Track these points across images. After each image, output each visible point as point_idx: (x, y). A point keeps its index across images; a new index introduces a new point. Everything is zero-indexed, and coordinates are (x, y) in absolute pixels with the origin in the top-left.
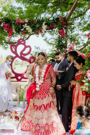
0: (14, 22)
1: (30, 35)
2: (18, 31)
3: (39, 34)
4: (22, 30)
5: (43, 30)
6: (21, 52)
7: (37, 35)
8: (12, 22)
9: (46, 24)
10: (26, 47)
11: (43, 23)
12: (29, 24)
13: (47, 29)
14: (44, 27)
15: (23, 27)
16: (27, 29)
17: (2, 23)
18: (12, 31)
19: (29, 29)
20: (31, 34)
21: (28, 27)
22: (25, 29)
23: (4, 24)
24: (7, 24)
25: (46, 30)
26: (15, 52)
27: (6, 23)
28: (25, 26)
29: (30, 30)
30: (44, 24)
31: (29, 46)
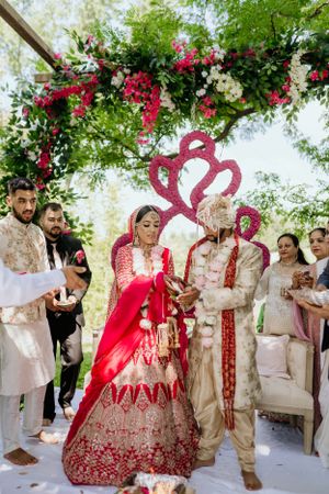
0: (163, 62)
1: (234, 119)
3: (273, 106)
4: (201, 92)
5: (293, 87)
6: (194, 190)
7: (268, 113)
8: (155, 64)
9: (305, 59)
10: (216, 168)
11: (291, 58)
12: (228, 65)
13: (312, 83)
14: (300, 72)
15: (205, 80)
16: (220, 87)
17: (119, 73)
18: (158, 101)
19: (227, 86)
20: (240, 114)
21: (224, 81)
22: (211, 89)
23: (125, 75)
25: (306, 85)
26: (170, 193)
27: (134, 70)
28: (215, 73)
29: (232, 91)
30: (296, 57)
31: (231, 165)
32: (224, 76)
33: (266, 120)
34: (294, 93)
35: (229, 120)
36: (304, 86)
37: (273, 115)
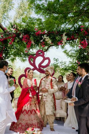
0: (33, 33)
1: (49, 47)
2: (37, 42)
3: (58, 45)
4: (42, 41)
5: (63, 41)
6: (39, 64)
7: (57, 47)
8: (31, 33)
9: (66, 35)
10: (45, 59)
11: (63, 34)
12: (49, 35)
13: (67, 40)
14: (65, 38)
15: (43, 38)
16: (46, 40)
17: (21, 35)
18: (31, 42)
19: (48, 40)
20: (51, 46)
21: (47, 39)
22: (44, 40)
23: (23, 35)
24: (25, 36)
25: (66, 41)
26: (33, 65)
27: (25, 34)
28: (45, 37)
30: (64, 34)
31: (48, 58)
32: (47, 37)
33: (57, 48)
34: (63, 42)
35: (48, 47)
36: (65, 41)
37: (58, 47)
